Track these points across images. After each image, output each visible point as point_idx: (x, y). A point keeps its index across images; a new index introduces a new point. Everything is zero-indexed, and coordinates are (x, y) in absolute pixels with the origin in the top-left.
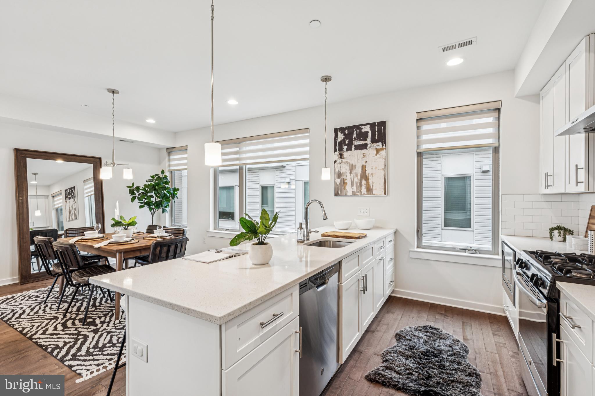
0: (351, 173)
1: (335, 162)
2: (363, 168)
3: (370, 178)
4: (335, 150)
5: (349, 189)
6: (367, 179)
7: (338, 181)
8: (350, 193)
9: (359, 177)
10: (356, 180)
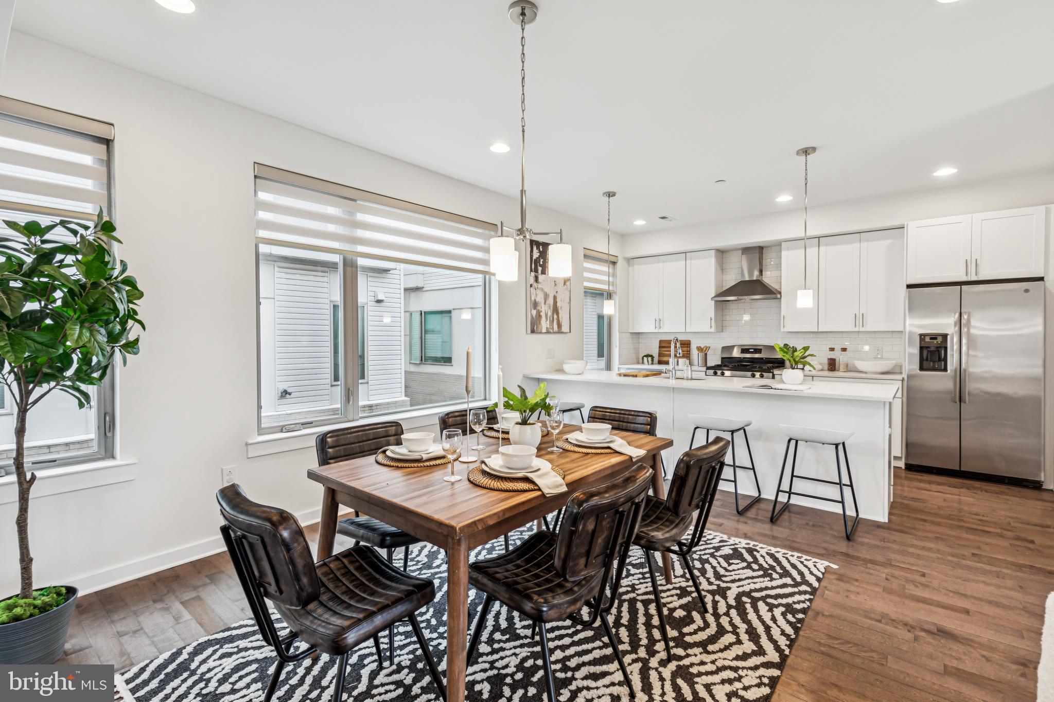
0: (545, 303)
1: (531, 286)
2: (555, 298)
3: (560, 311)
4: (531, 271)
5: (544, 324)
6: (558, 314)
7: (534, 312)
8: (544, 330)
9: (552, 308)
10: (550, 314)
